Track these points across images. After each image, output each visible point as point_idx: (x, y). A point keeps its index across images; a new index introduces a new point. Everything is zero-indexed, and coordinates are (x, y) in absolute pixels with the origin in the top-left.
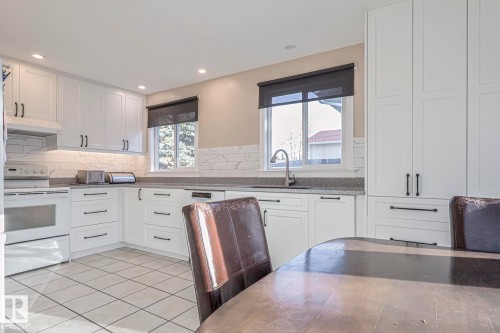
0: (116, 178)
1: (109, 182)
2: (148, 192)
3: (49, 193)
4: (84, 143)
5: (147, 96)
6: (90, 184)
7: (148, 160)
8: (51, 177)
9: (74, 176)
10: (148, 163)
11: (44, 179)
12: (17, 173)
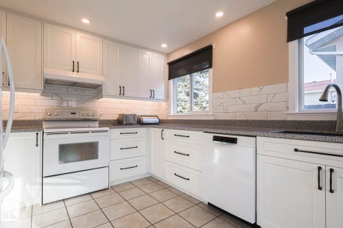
0: (145, 120)
1: (140, 123)
2: (169, 133)
3: (93, 132)
4: (122, 92)
5: (168, 55)
6: (126, 124)
7: (169, 106)
8: (100, 119)
9: (116, 118)
10: (169, 108)
11: (95, 120)
12: (76, 116)
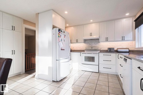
5: (135, 16)
11: (98, 50)
12: (93, 49)
